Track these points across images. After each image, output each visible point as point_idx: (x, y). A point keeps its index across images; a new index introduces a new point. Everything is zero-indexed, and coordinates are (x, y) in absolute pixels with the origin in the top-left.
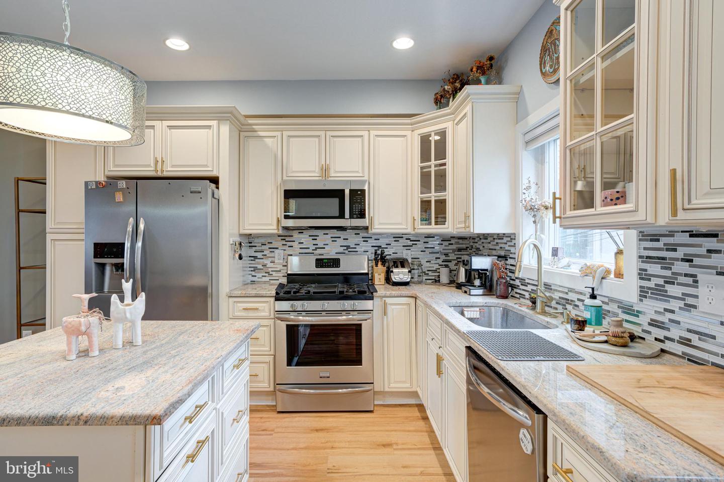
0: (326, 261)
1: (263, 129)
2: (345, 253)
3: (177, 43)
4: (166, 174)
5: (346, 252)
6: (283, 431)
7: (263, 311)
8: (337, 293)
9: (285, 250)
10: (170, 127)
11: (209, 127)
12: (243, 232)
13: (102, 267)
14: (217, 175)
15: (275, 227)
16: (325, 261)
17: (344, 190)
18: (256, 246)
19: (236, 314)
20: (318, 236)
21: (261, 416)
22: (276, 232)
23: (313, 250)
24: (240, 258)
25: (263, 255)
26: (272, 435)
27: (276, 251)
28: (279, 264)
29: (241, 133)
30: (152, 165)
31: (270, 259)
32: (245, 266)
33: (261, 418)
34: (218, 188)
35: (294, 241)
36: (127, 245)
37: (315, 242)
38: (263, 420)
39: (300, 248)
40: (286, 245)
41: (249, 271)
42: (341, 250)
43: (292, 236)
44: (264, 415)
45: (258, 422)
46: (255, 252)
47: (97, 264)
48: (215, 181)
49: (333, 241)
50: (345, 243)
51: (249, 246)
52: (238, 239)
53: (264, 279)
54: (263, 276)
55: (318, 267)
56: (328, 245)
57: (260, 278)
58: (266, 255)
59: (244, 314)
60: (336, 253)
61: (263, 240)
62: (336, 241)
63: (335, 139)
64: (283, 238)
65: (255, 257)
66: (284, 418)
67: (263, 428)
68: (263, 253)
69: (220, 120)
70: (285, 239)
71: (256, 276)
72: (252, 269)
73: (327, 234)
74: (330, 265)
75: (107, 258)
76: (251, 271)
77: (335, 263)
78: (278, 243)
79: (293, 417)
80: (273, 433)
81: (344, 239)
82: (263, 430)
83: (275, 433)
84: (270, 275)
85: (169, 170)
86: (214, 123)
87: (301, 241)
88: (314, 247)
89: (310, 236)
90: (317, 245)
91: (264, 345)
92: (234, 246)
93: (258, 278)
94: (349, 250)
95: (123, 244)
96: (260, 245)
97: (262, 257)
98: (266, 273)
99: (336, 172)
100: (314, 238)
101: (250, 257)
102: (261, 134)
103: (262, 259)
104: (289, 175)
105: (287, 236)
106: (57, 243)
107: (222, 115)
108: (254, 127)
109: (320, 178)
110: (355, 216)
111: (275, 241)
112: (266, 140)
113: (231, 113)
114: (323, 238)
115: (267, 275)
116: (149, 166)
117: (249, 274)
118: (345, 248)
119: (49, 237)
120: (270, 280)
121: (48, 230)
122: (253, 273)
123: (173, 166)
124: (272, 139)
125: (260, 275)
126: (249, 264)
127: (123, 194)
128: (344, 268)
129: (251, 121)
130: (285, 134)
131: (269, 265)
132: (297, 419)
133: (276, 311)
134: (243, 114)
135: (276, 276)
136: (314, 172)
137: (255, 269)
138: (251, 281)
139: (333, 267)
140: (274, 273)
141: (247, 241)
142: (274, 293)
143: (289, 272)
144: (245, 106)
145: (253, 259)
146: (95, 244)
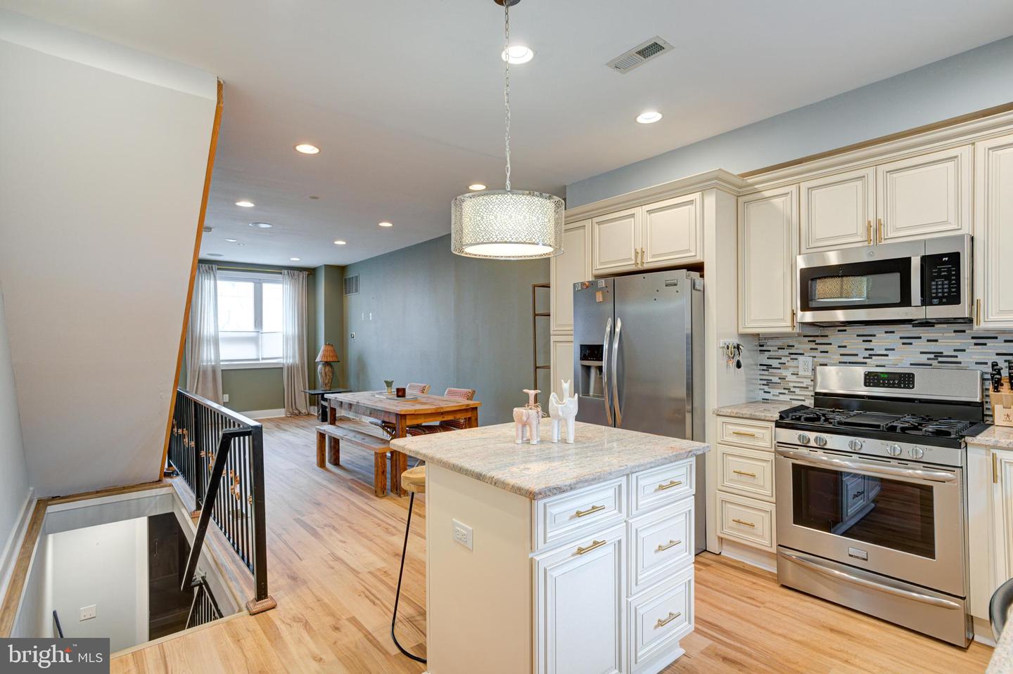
0: (886, 376)
1: (768, 187)
2: (931, 365)
3: (649, 117)
4: (646, 266)
5: (935, 363)
6: (777, 609)
7: (763, 439)
8: (881, 428)
9: (815, 357)
10: (650, 212)
11: (691, 202)
12: (742, 331)
13: (588, 368)
14: (702, 260)
15: (789, 324)
16: (882, 376)
17: (910, 258)
18: (769, 351)
19: (725, 438)
20: (875, 336)
21: (754, 581)
22: (789, 330)
23: (864, 358)
24: (739, 365)
25: (780, 363)
26: (759, 607)
27: (800, 358)
28: (805, 377)
29: (740, 199)
30: (633, 258)
31: (791, 370)
32: (754, 377)
33: (754, 583)
34: (702, 276)
35: (831, 344)
36: (606, 347)
37: (868, 345)
38: (754, 586)
39: (841, 355)
40: (817, 349)
41: (760, 384)
42: (923, 359)
43: (827, 336)
44: (761, 582)
45: (746, 586)
46: (768, 358)
47: (583, 366)
48: (698, 268)
49: (904, 344)
50: (933, 347)
51: (760, 351)
52: (735, 341)
53: (782, 398)
54: (780, 393)
55: (869, 386)
56: (893, 350)
57: (777, 396)
58: (785, 364)
59: (736, 439)
60: (911, 364)
61: (779, 343)
62: (911, 344)
63: (895, 175)
64: (812, 339)
65: (769, 366)
66: (788, 596)
67: (752, 596)
68: (780, 361)
69: (703, 190)
70: (814, 341)
71: (769, 393)
72: (765, 382)
73: (893, 332)
74: (894, 384)
75: (591, 360)
76: (763, 385)
77: (906, 380)
78: (804, 346)
79: (801, 599)
80: (762, 606)
81: (928, 341)
82: (750, 598)
83: (764, 607)
84: (792, 392)
85: (650, 261)
86: (697, 196)
87: (843, 344)
88: (867, 354)
89: (858, 336)
90: (872, 350)
91: (763, 487)
92: (725, 350)
93: (773, 395)
94: (940, 359)
95: (602, 346)
96: (776, 348)
97: (779, 366)
98: (784, 389)
99: (898, 229)
100: (868, 338)
101: (761, 365)
102: (767, 194)
103: (780, 368)
104: (811, 246)
105: (818, 336)
106: (558, 344)
107: (703, 185)
108: (756, 186)
109: (866, 243)
110: (935, 301)
111: (800, 343)
112: (774, 201)
113: (717, 178)
114: (882, 339)
115: (786, 391)
116: (630, 259)
117: (760, 389)
118: (932, 356)
119: (553, 339)
120: (791, 399)
121: (552, 332)
122: (766, 388)
123: (654, 256)
124: (784, 198)
125: (776, 391)
126: (760, 375)
127: (603, 294)
128: (920, 391)
129: (750, 180)
130: (804, 186)
131: (790, 378)
132: (806, 604)
133: (778, 442)
134: (736, 173)
135: (800, 395)
136: (855, 235)
137: (769, 383)
138: (763, 399)
139: (899, 387)
140: (797, 391)
141: (757, 344)
142: (776, 416)
143: (818, 390)
144: (734, 163)
145: (765, 368)
146: (581, 346)
